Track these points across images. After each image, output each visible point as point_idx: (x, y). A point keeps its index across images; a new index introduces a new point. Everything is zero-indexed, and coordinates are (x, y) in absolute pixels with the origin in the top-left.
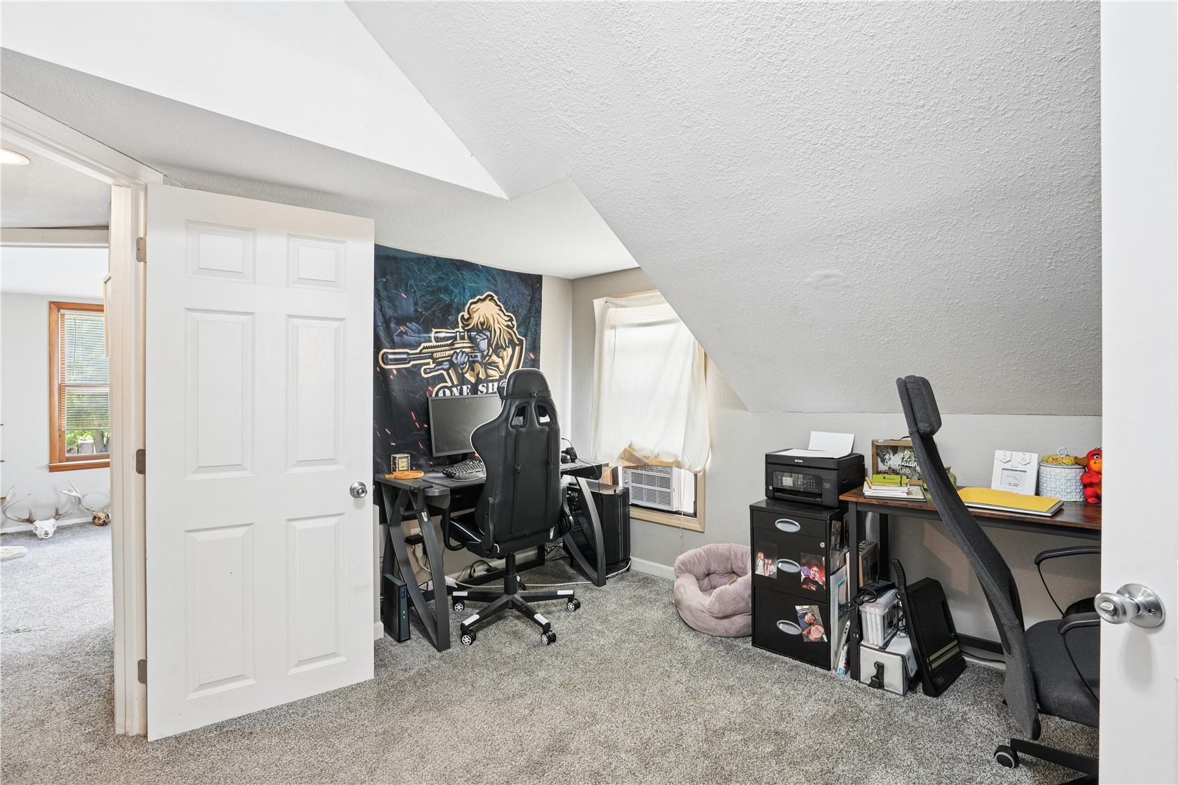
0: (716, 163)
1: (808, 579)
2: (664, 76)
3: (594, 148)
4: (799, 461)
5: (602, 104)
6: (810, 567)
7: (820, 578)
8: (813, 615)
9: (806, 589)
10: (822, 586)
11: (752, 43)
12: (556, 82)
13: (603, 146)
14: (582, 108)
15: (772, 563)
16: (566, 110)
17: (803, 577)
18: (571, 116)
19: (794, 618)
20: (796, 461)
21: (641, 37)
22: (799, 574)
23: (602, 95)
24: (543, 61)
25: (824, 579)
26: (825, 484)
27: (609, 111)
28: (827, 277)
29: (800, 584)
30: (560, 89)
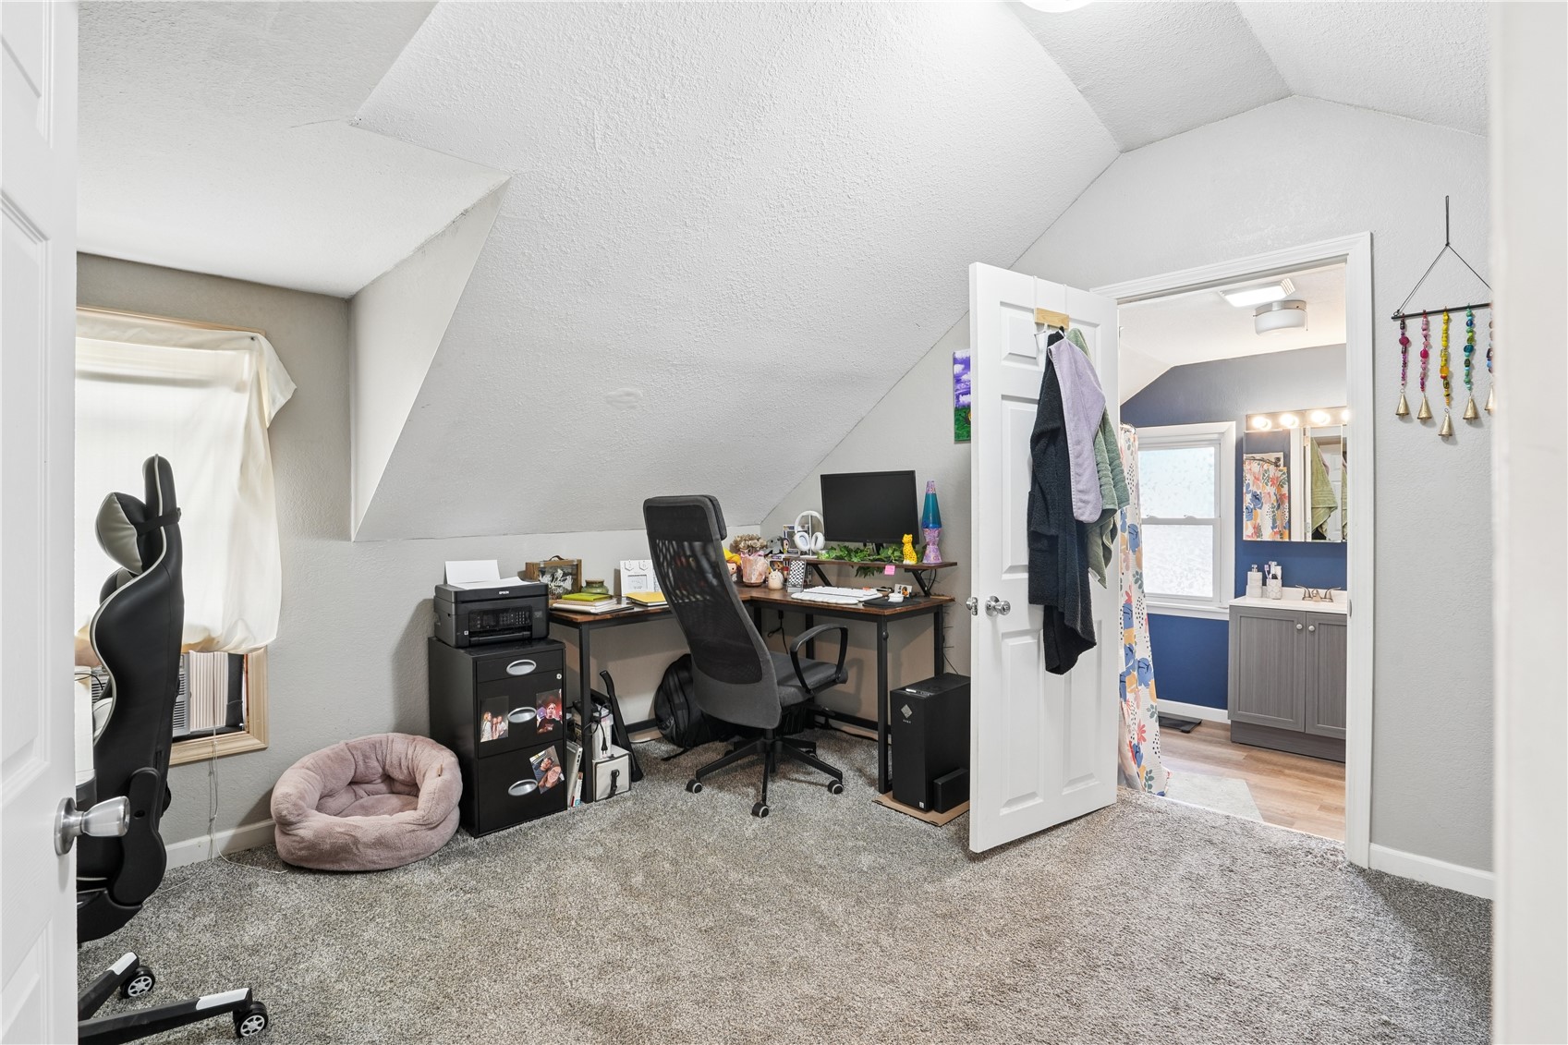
0: (667, 266)
1: (545, 721)
2: (721, 179)
3: (588, 173)
4: (504, 593)
5: (650, 148)
6: (546, 705)
7: (557, 713)
8: (550, 759)
9: (543, 733)
10: (559, 722)
11: (781, 209)
12: (640, 89)
13: (599, 179)
14: (628, 132)
15: (503, 720)
16: (612, 119)
17: (539, 720)
18: (608, 127)
19: (528, 773)
20: (500, 593)
21: (743, 140)
22: (535, 719)
23: (662, 141)
24: (656, 62)
25: (561, 713)
26: (536, 613)
27: (648, 159)
28: (629, 394)
29: (536, 729)
30: (634, 98)
